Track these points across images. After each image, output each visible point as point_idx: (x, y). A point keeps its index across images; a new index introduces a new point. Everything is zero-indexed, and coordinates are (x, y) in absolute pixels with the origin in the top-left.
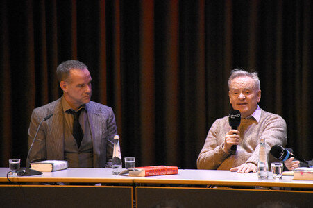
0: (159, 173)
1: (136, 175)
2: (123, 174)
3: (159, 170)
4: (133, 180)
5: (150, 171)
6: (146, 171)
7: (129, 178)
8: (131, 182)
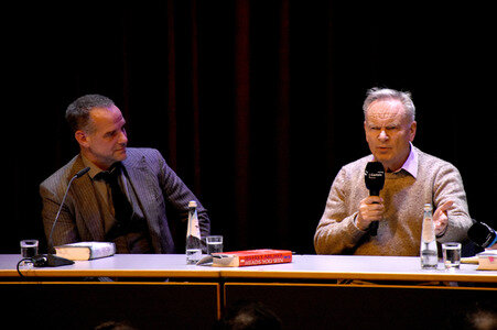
0: (261, 261)
1: (225, 265)
2: (202, 263)
3: (261, 257)
4: (220, 273)
5: (247, 258)
6: (241, 258)
7: (213, 269)
8: (217, 275)
